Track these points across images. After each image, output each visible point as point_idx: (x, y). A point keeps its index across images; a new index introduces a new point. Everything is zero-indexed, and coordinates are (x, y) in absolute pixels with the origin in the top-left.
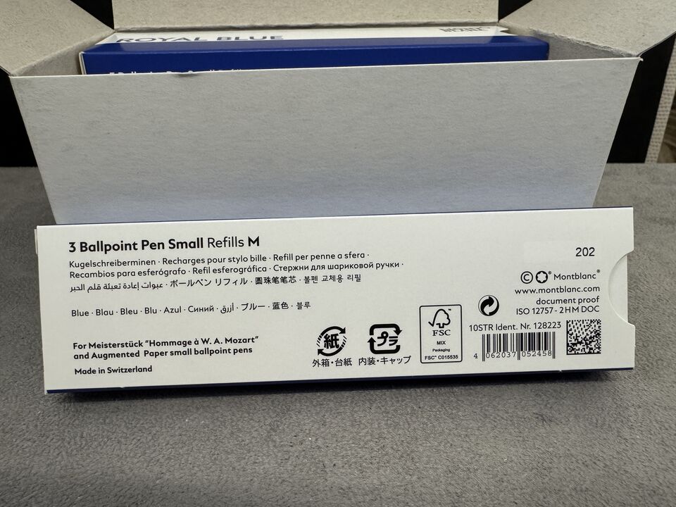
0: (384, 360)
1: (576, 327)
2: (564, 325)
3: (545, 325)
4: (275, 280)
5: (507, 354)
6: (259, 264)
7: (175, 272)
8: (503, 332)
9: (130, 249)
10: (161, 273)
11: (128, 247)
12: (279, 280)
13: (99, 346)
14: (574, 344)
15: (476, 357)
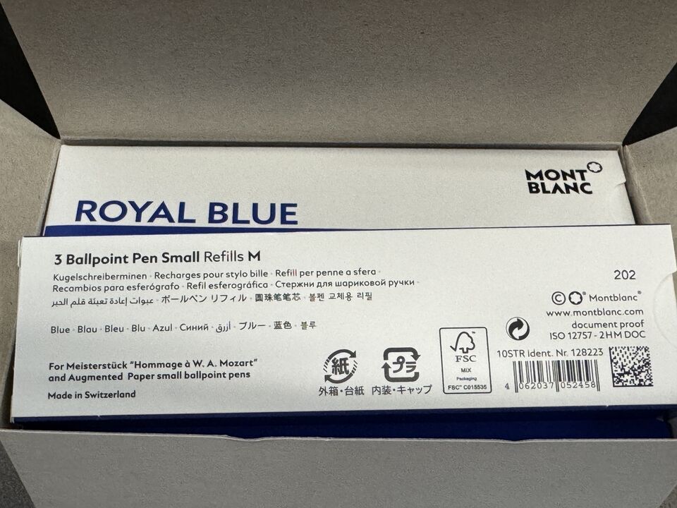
0: (401, 390)
1: (620, 355)
2: (606, 352)
3: (584, 351)
4: (277, 297)
5: (543, 385)
6: (260, 280)
7: (167, 287)
8: (536, 359)
9: (120, 262)
10: (152, 287)
11: (118, 260)
12: (282, 297)
13: (77, 367)
14: (620, 375)
15: (508, 388)
